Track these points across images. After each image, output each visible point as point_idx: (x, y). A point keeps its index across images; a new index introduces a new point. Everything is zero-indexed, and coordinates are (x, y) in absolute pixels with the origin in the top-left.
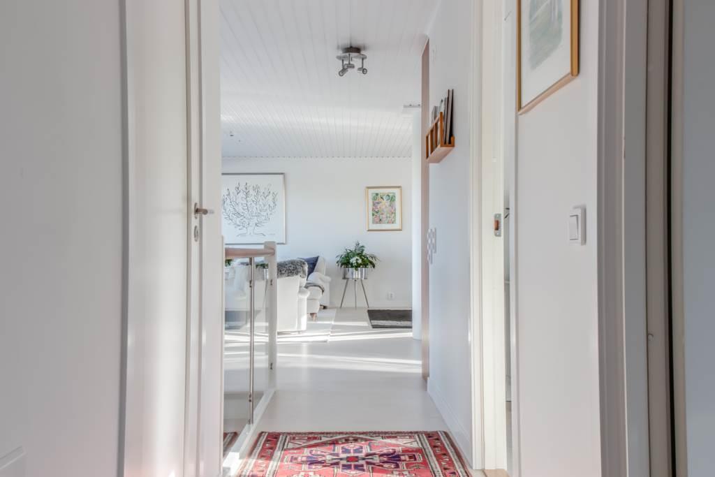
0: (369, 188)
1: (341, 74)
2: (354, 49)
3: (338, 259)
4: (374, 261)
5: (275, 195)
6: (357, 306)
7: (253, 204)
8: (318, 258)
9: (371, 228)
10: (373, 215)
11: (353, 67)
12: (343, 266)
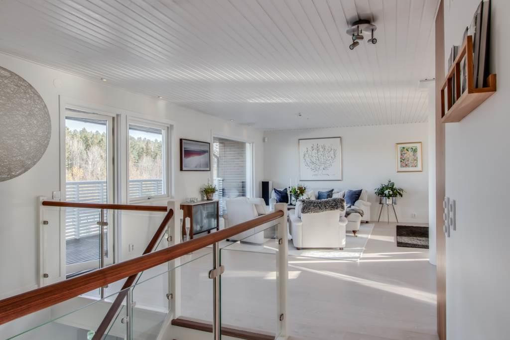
0: (397, 144)
1: (352, 48)
2: (363, 21)
3: (376, 191)
4: (401, 193)
5: (335, 151)
6: (390, 221)
7: (322, 157)
8: (361, 191)
9: (399, 170)
10: (401, 161)
11: (362, 38)
12: (380, 195)
